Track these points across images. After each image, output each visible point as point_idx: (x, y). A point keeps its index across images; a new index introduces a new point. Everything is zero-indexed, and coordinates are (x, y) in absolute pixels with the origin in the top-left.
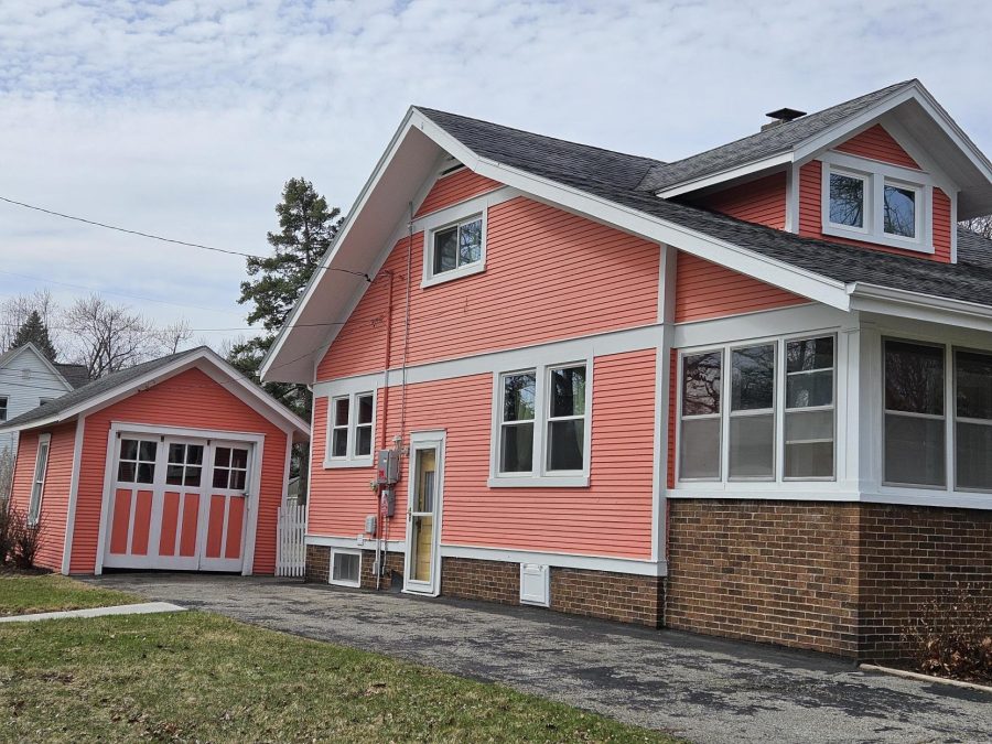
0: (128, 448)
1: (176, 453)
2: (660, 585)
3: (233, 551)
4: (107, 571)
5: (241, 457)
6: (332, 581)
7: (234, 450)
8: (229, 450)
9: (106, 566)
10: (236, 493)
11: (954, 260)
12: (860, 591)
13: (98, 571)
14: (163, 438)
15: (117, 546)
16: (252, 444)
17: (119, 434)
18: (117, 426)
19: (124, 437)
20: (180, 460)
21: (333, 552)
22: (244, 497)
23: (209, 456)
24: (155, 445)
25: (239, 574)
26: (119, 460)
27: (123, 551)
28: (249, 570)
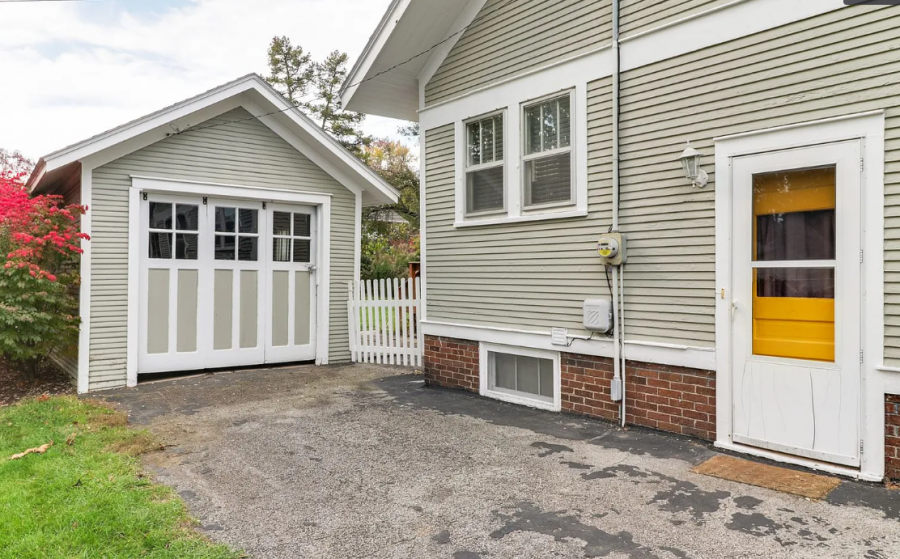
0: (158, 212)
1: (224, 219)
3: (303, 336)
4: (144, 378)
5: (304, 224)
6: (486, 392)
7: (296, 215)
8: (289, 214)
9: (142, 371)
10: (302, 266)
13: (132, 382)
14: (205, 200)
15: (157, 344)
16: (316, 207)
17: (144, 195)
18: (139, 185)
19: (151, 199)
20: (230, 227)
21: (484, 350)
22: (311, 271)
23: (265, 221)
24: (195, 209)
25: (312, 362)
26: (147, 230)
27: (165, 349)
28: (323, 358)
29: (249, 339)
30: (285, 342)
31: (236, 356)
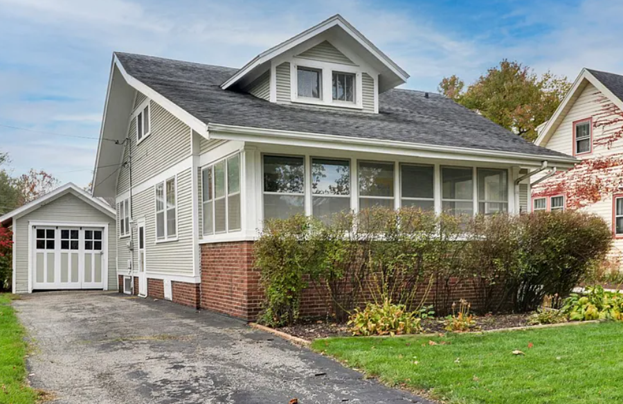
0: (40, 233)
1: (65, 234)
2: (198, 288)
3: (98, 279)
4: (34, 291)
5: (98, 235)
6: (125, 292)
7: (95, 232)
9: (34, 288)
10: (98, 251)
11: (376, 111)
12: (248, 286)
13: (30, 291)
14: (57, 228)
15: (40, 279)
16: (103, 228)
17: (35, 227)
18: (32, 223)
19: (37, 228)
20: (67, 237)
21: (124, 278)
22: (102, 253)
23: (82, 235)
24: (53, 231)
25: (102, 289)
26: (36, 239)
27: (43, 281)
28: (106, 288)
29: (75, 279)
30: (90, 281)
31: (70, 285)
